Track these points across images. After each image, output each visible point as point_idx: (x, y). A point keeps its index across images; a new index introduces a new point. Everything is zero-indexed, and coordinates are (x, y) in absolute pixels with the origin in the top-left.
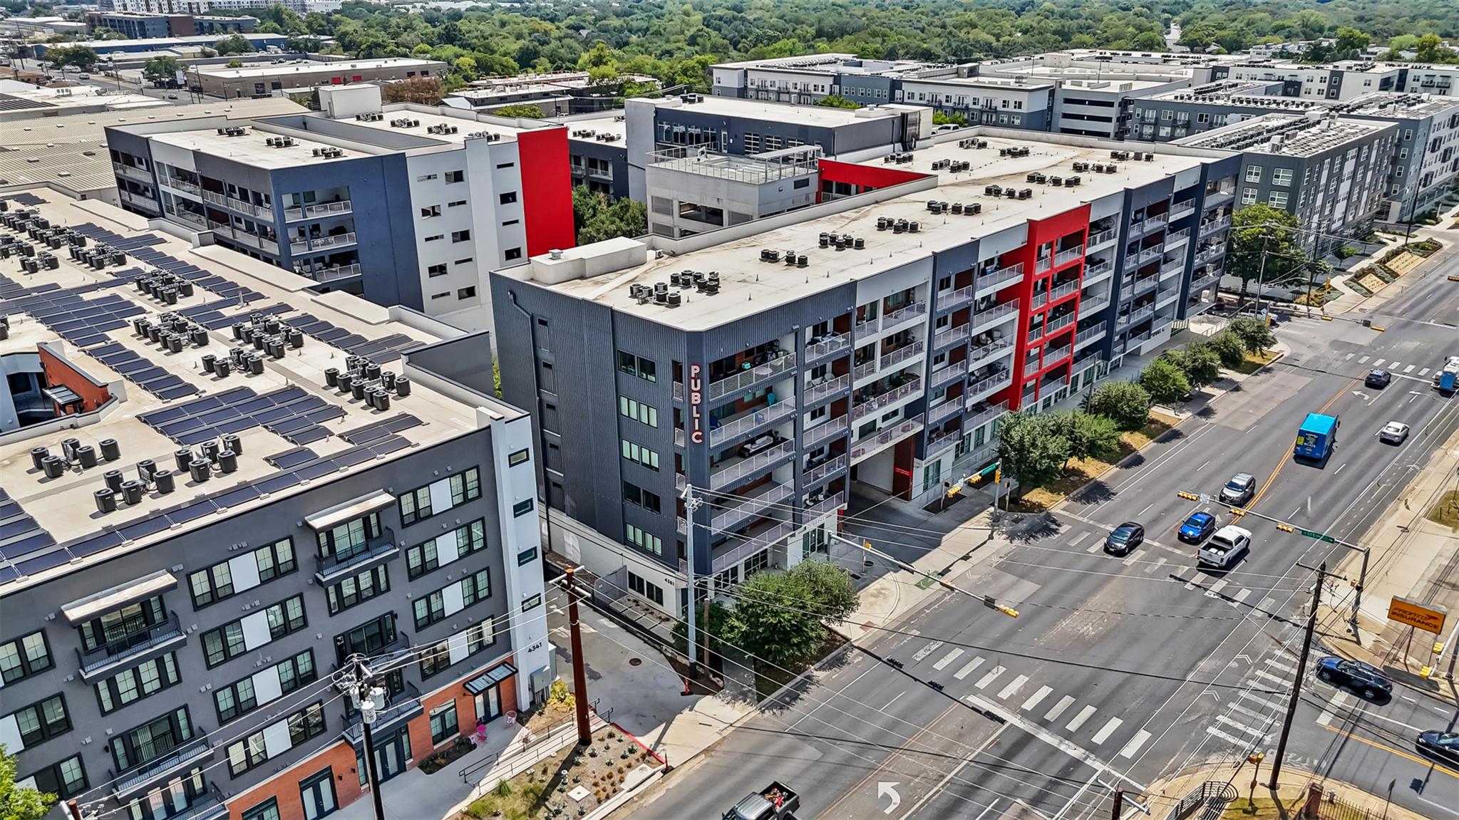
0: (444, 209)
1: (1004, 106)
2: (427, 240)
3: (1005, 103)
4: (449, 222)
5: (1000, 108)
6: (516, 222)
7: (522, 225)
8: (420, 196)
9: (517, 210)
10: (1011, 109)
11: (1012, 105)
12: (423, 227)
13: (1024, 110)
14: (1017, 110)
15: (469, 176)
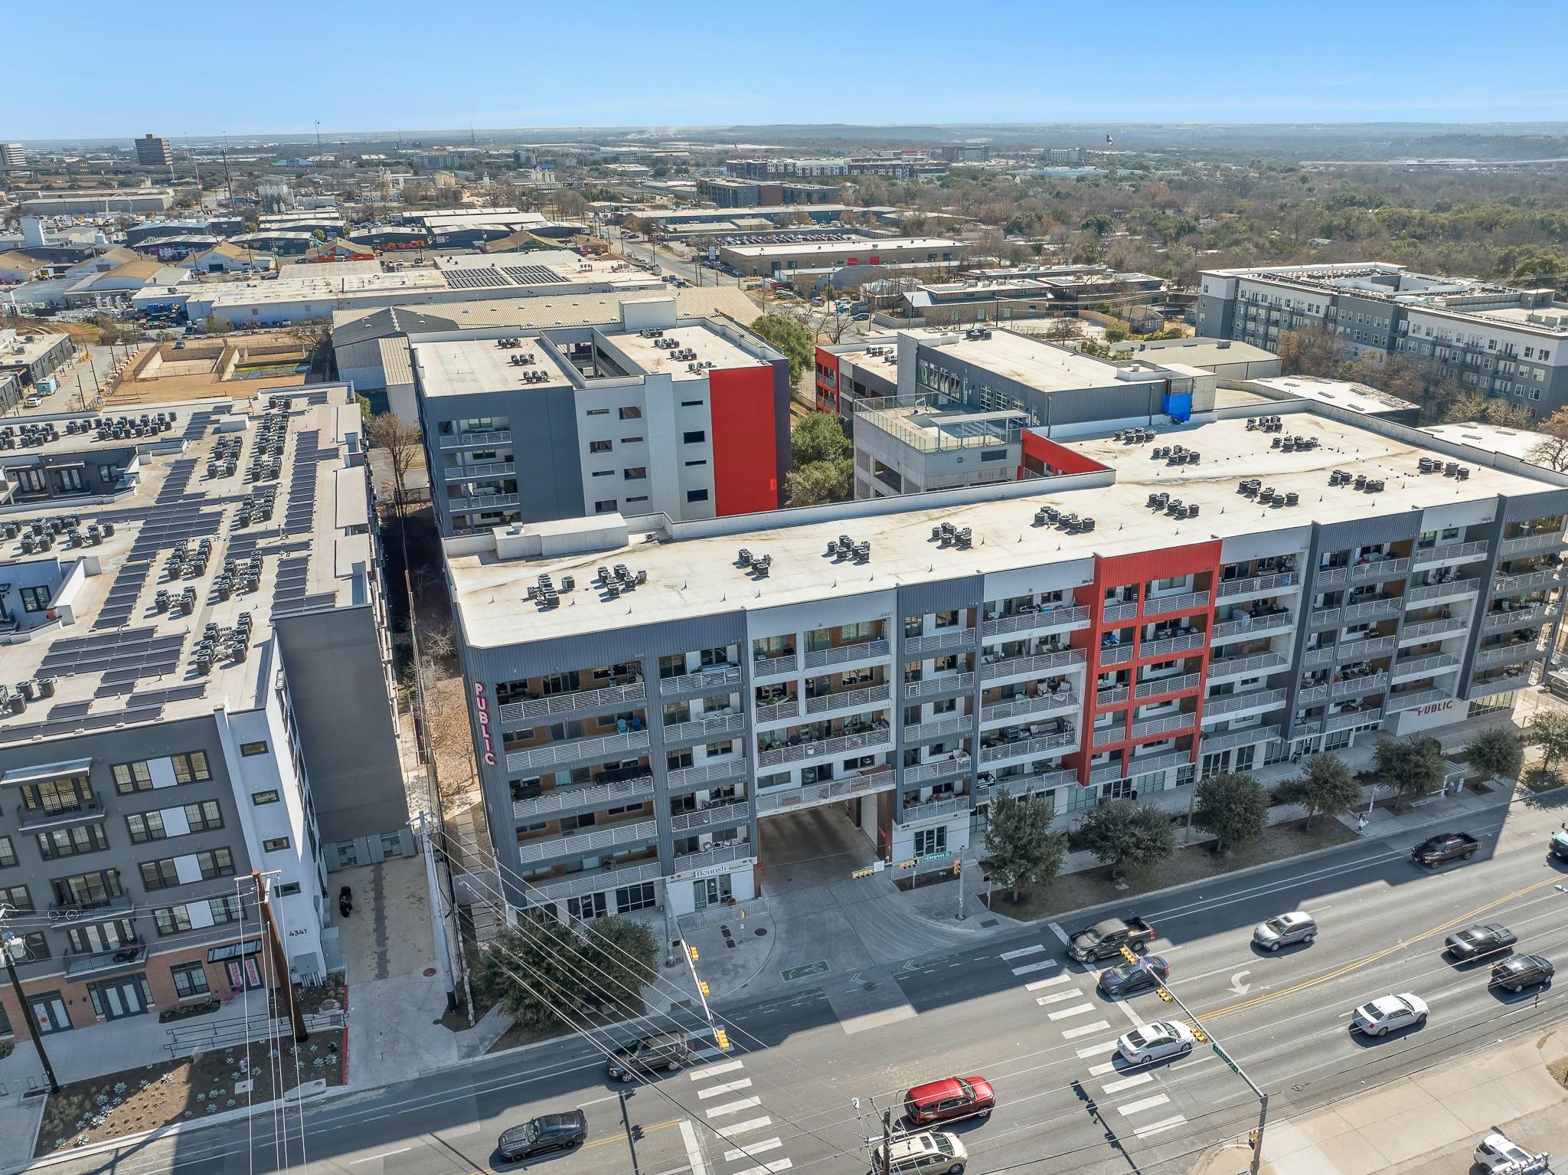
0: (616, 444)
1: (1527, 355)
2: (595, 474)
3: (1529, 351)
4: (621, 458)
5: (1521, 357)
6: (704, 462)
7: (710, 467)
8: (588, 430)
9: (705, 450)
10: (1535, 359)
11: (1536, 354)
12: (589, 462)
13: (1551, 362)
14: (1543, 362)
15: (649, 412)
